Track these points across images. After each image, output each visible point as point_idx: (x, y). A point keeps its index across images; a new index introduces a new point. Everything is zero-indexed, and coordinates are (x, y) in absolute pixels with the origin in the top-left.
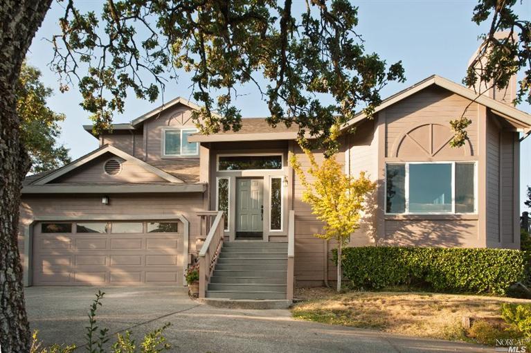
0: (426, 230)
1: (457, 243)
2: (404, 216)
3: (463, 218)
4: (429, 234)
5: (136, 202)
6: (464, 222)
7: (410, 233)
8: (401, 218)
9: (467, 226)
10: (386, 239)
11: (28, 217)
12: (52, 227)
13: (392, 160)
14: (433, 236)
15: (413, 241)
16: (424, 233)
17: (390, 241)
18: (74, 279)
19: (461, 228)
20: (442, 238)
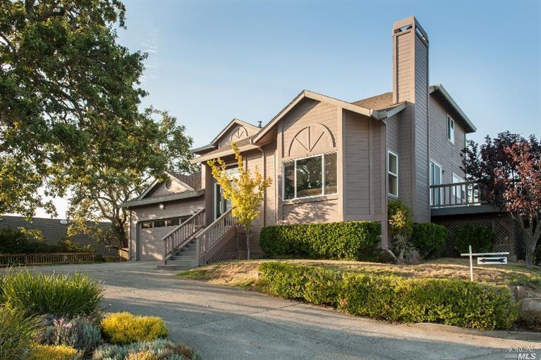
0: (307, 211)
1: (325, 220)
2: (293, 201)
3: (328, 198)
4: (309, 214)
5: (174, 206)
6: (330, 202)
7: (297, 213)
8: (291, 203)
9: (332, 205)
10: (283, 220)
11: (136, 220)
12: (145, 225)
13: (287, 159)
14: (311, 215)
15: (298, 220)
16: (306, 213)
17: (285, 221)
18: (153, 257)
19: (328, 207)
20: (316, 216)
